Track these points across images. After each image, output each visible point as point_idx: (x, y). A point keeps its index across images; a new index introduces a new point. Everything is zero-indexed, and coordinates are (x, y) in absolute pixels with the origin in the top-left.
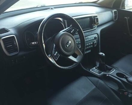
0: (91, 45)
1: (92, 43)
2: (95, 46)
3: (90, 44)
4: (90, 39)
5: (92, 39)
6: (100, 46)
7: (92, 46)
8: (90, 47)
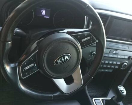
0: (117, 65)
1: (119, 63)
2: (122, 69)
3: (115, 63)
4: (119, 57)
5: (123, 57)
6: (130, 72)
7: (117, 67)
8: (113, 67)
